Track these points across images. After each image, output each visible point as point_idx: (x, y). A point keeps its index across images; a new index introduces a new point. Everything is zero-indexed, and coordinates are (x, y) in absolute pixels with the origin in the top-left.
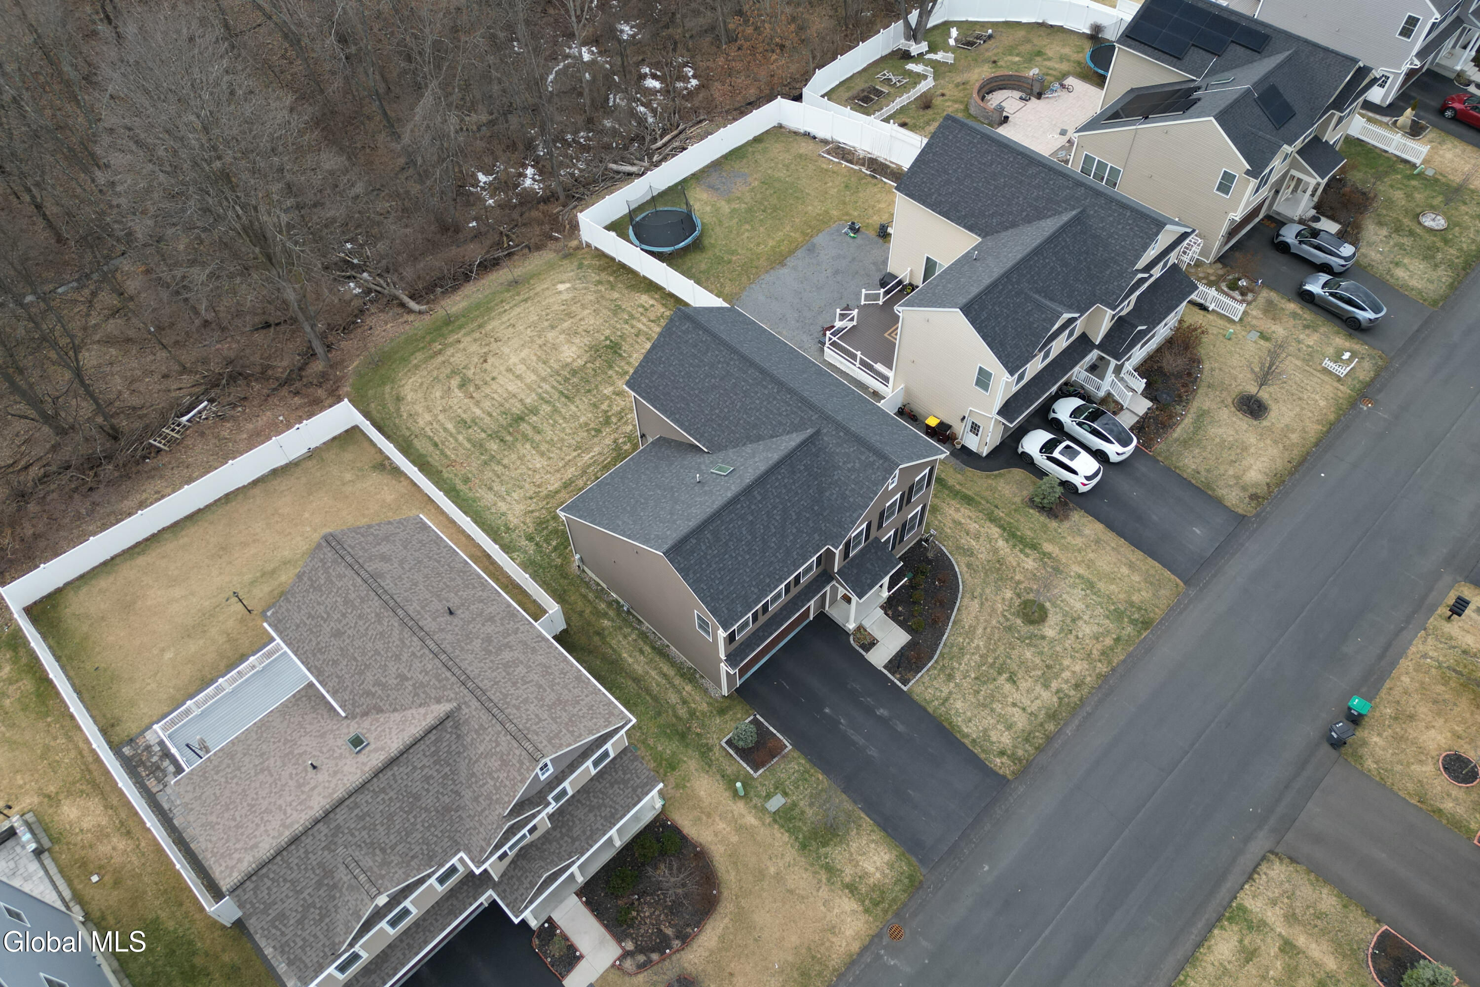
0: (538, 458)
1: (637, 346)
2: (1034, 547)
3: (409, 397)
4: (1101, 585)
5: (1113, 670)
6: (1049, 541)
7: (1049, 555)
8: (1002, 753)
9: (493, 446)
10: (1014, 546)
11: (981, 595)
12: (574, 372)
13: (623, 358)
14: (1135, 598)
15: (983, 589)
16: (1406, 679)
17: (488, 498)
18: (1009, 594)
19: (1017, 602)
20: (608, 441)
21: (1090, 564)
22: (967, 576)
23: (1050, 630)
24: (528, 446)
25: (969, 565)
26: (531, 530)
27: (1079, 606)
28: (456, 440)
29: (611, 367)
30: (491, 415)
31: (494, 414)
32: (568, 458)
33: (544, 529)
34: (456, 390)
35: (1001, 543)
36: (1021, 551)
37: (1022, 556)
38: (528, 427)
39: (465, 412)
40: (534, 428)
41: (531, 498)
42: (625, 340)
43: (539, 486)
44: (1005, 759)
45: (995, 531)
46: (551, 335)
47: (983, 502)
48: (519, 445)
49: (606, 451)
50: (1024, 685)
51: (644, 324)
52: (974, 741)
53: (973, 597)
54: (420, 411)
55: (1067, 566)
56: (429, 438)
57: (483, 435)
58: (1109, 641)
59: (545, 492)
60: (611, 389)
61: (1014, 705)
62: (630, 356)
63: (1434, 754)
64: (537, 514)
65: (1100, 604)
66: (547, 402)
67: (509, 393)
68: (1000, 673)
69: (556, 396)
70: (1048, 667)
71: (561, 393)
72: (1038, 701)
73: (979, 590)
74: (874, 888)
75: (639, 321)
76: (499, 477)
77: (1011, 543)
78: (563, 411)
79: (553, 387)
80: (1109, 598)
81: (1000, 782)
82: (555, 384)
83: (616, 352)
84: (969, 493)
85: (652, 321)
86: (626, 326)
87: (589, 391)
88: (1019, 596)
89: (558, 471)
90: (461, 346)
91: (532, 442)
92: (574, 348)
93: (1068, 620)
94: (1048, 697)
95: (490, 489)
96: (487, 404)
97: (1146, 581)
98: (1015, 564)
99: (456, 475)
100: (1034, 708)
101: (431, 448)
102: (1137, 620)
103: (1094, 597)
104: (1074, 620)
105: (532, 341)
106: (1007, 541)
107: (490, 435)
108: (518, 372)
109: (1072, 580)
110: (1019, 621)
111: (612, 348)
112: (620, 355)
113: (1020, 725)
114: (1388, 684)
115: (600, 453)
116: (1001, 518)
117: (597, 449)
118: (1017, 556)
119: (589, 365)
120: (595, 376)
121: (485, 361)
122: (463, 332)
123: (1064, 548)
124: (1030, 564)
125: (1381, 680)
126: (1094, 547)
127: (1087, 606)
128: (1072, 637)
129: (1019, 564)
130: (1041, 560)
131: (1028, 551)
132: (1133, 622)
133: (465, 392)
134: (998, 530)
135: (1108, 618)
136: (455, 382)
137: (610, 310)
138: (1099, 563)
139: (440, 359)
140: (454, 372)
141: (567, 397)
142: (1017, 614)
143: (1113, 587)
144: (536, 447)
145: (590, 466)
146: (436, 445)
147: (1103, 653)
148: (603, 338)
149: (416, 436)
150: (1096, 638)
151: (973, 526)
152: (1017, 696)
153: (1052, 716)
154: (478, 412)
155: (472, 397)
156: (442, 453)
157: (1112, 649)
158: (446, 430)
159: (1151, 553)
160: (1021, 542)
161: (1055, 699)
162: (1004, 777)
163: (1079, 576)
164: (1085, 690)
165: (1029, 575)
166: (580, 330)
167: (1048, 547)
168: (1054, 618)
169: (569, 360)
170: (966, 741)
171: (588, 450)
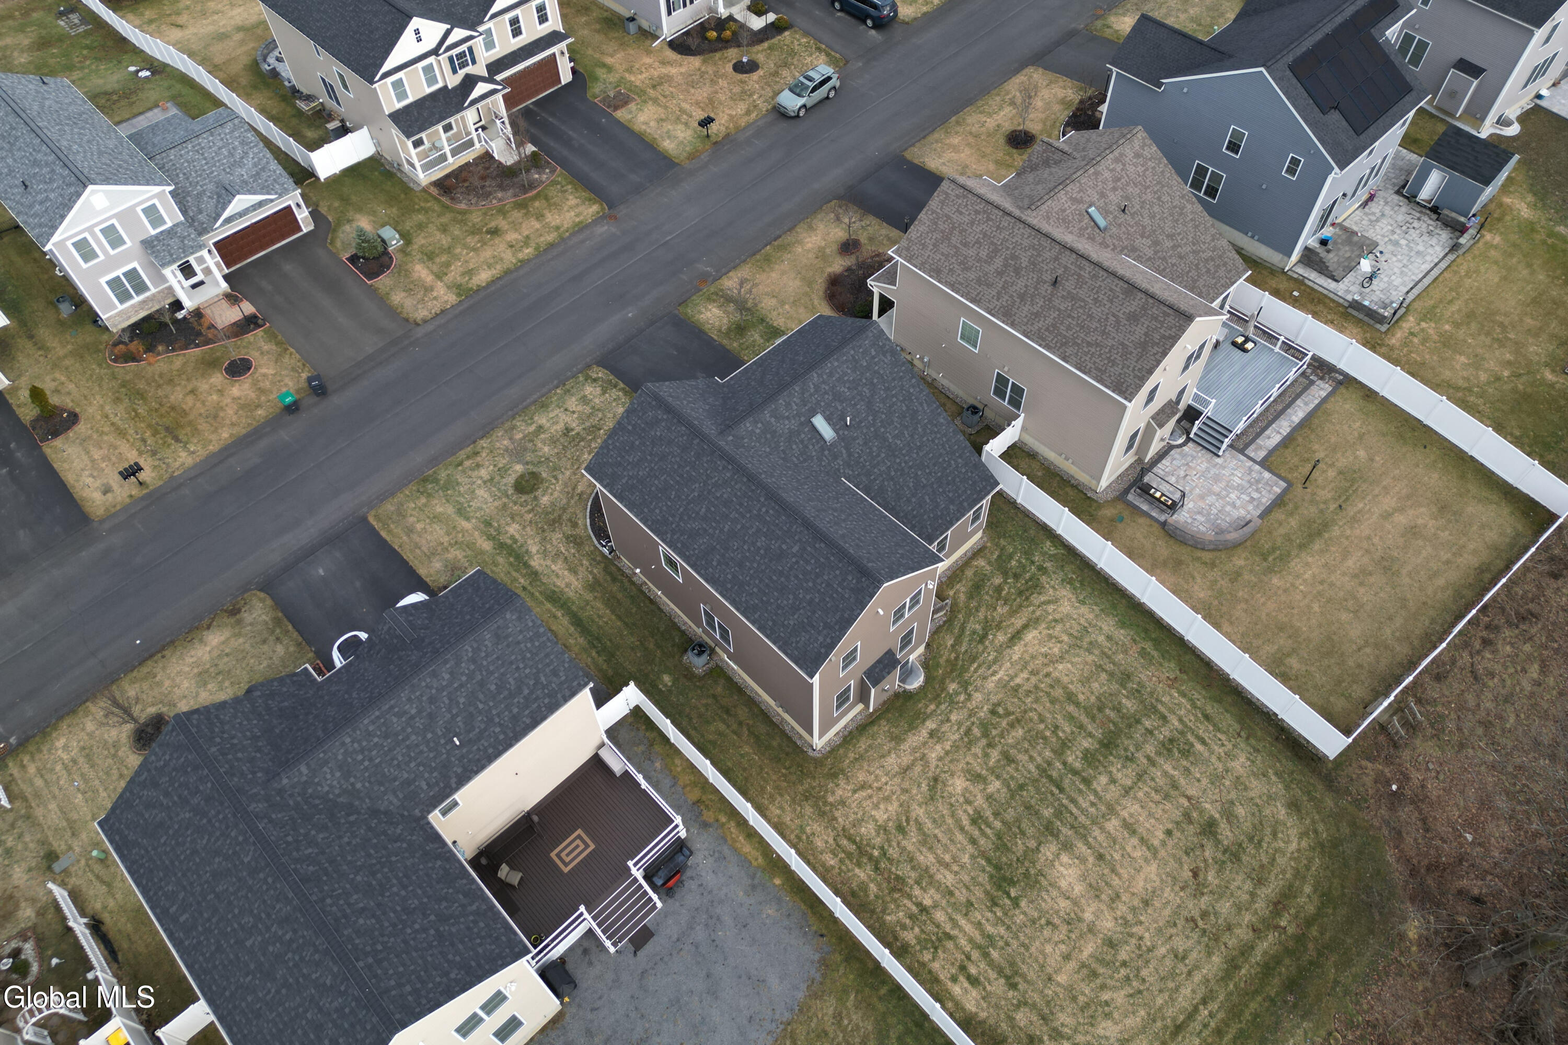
0: (1065, 679)
1: (966, 878)
2: (501, 546)
3: (1282, 812)
4: (450, 510)
5: (474, 442)
6: (482, 552)
7: (490, 537)
8: (595, 380)
9: (1129, 705)
10: (522, 546)
11: (572, 497)
12: (1049, 830)
13: (983, 854)
14: (423, 500)
15: (568, 503)
16: (225, 435)
17: (1108, 625)
18: (545, 500)
19: (539, 493)
20: (978, 697)
21: (452, 529)
22: (580, 515)
23: (519, 468)
24: (1081, 697)
25: (575, 525)
26: (1044, 579)
27: (481, 493)
28: (1180, 720)
29: (999, 836)
30: (1148, 758)
31: (1145, 761)
32: (1025, 675)
33: (1031, 579)
34: (1217, 816)
35: (534, 549)
36: (515, 541)
37: (517, 536)
38: (1090, 728)
39: (1187, 770)
40: (1081, 727)
41: (1056, 621)
42: (987, 893)
43: (1050, 637)
44: (594, 376)
45: (536, 563)
46: (1107, 924)
47: (537, 594)
48: (1093, 699)
49: (979, 683)
50: (560, 427)
51: (961, 929)
52: (615, 386)
53: (580, 495)
54: (1254, 783)
55: (476, 528)
56: (1219, 730)
57: (1148, 723)
58: (467, 463)
59: (1041, 628)
60: (991, 789)
61: (574, 412)
62: (973, 857)
63: (250, 380)
64: (1043, 598)
65: (460, 494)
66: (1075, 772)
67: (1135, 798)
68: (578, 434)
69: (1066, 783)
70: (532, 441)
71: (1062, 790)
72: (551, 415)
73: (572, 502)
74: (714, 301)
75: (971, 940)
76: (1104, 653)
77: (524, 549)
78: (1048, 754)
79: (1073, 801)
80: (448, 501)
81: (604, 362)
82: (1075, 810)
83: (998, 868)
84: (549, 605)
85: (949, 937)
86: (990, 929)
87: (1022, 787)
88: (536, 498)
89: (1033, 657)
90: (1247, 917)
91: (1077, 704)
92: (1063, 884)
93: (497, 478)
94: (542, 420)
95: (1109, 638)
96: (1161, 781)
97: (404, 517)
98: (528, 529)
99: (1161, 665)
100: (557, 411)
101: (1209, 710)
102: (432, 482)
103: (463, 500)
104: (492, 479)
105: (1133, 909)
106: (527, 552)
107: (1138, 722)
108: (1135, 841)
109: (478, 515)
110: (544, 475)
111: (1004, 879)
112: (989, 860)
113: (574, 399)
114: (244, 431)
115: (985, 678)
116: (523, 576)
117: (990, 685)
118: (522, 536)
119: (1032, 844)
120: (1018, 820)
121: (1195, 874)
122: (1257, 956)
123: (470, 546)
124: (513, 529)
125: (246, 436)
126: (439, 548)
127: (473, 492)
128: (501, 465)
129: (524, 527)
130: (499, 534)
131: (509, 542)
132: (436, 481)
133: (1202, 812)
134: (533, 563)
135: (458, 484)
136: (1226, 833)
137: (1024, 976)
138: (442, 532)
139: (1268, 891)
140: (1234, 854)
141: (1050, 778)
142: (542, 481)
143: (439, 509)
144: (1071, 697)
145: (995, 661)
146: (1207, 717)
147: (476, 454)
148: (1023, 903)
149: (1239, 735)
150: (478, 466)
151: (558, 567)
152: (568, 419)
153: (544, 406)
154: (1168, 767)
155: (1189, 798)
156: (1192, 702)
157: (468, 458)
158: (1203, 742)
159: (383, 544)
160: (513, 550)
161: (536, 418)
162: (598, 366)
163: (468, 519)
164: (507, 425)
165: (517, 518)
166: (1064, 928)
167: (487, 546)
168: (511, 479)
169: (1065, 858)
170: (622, 385)
171: (1002, 685)
